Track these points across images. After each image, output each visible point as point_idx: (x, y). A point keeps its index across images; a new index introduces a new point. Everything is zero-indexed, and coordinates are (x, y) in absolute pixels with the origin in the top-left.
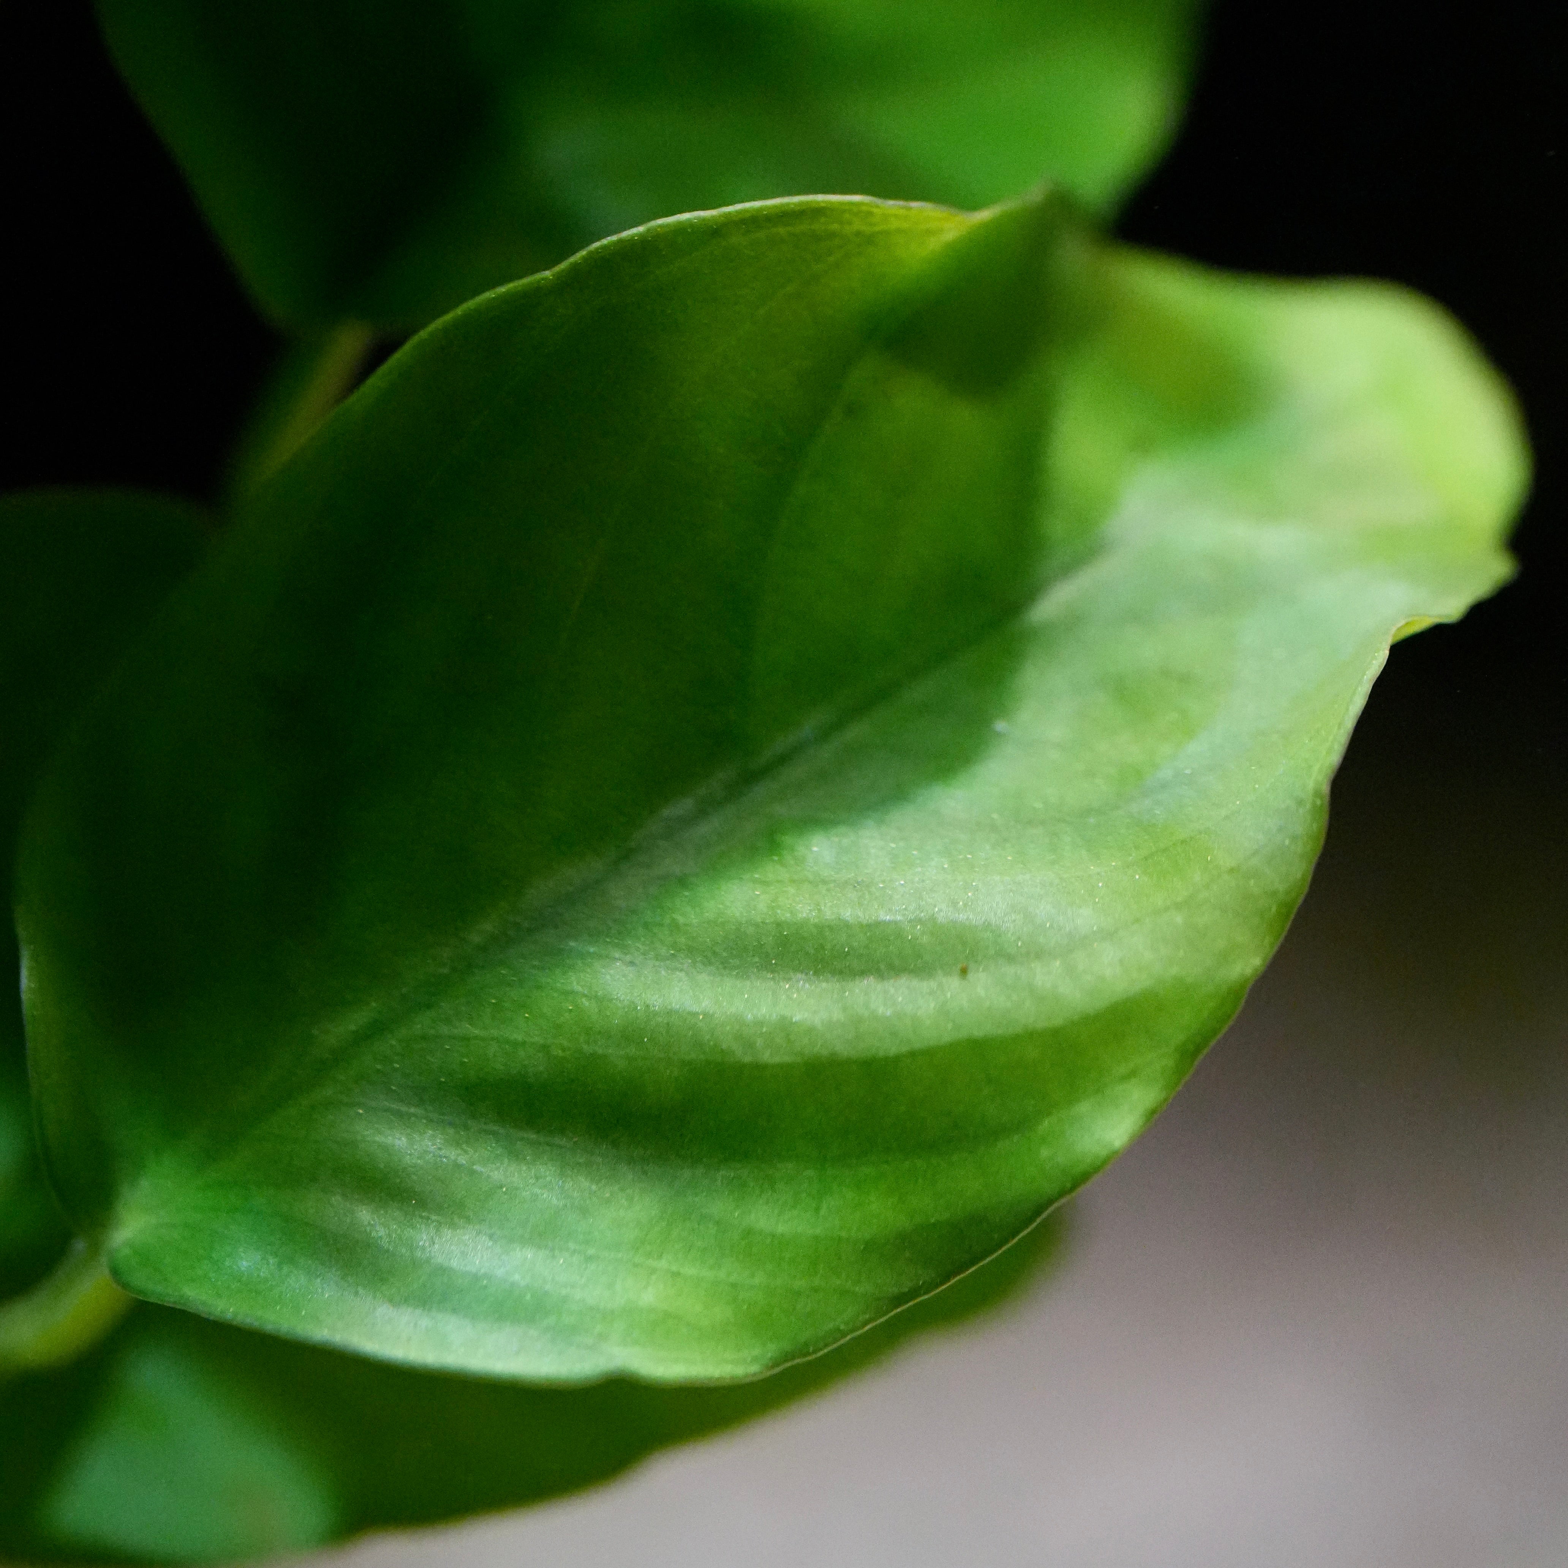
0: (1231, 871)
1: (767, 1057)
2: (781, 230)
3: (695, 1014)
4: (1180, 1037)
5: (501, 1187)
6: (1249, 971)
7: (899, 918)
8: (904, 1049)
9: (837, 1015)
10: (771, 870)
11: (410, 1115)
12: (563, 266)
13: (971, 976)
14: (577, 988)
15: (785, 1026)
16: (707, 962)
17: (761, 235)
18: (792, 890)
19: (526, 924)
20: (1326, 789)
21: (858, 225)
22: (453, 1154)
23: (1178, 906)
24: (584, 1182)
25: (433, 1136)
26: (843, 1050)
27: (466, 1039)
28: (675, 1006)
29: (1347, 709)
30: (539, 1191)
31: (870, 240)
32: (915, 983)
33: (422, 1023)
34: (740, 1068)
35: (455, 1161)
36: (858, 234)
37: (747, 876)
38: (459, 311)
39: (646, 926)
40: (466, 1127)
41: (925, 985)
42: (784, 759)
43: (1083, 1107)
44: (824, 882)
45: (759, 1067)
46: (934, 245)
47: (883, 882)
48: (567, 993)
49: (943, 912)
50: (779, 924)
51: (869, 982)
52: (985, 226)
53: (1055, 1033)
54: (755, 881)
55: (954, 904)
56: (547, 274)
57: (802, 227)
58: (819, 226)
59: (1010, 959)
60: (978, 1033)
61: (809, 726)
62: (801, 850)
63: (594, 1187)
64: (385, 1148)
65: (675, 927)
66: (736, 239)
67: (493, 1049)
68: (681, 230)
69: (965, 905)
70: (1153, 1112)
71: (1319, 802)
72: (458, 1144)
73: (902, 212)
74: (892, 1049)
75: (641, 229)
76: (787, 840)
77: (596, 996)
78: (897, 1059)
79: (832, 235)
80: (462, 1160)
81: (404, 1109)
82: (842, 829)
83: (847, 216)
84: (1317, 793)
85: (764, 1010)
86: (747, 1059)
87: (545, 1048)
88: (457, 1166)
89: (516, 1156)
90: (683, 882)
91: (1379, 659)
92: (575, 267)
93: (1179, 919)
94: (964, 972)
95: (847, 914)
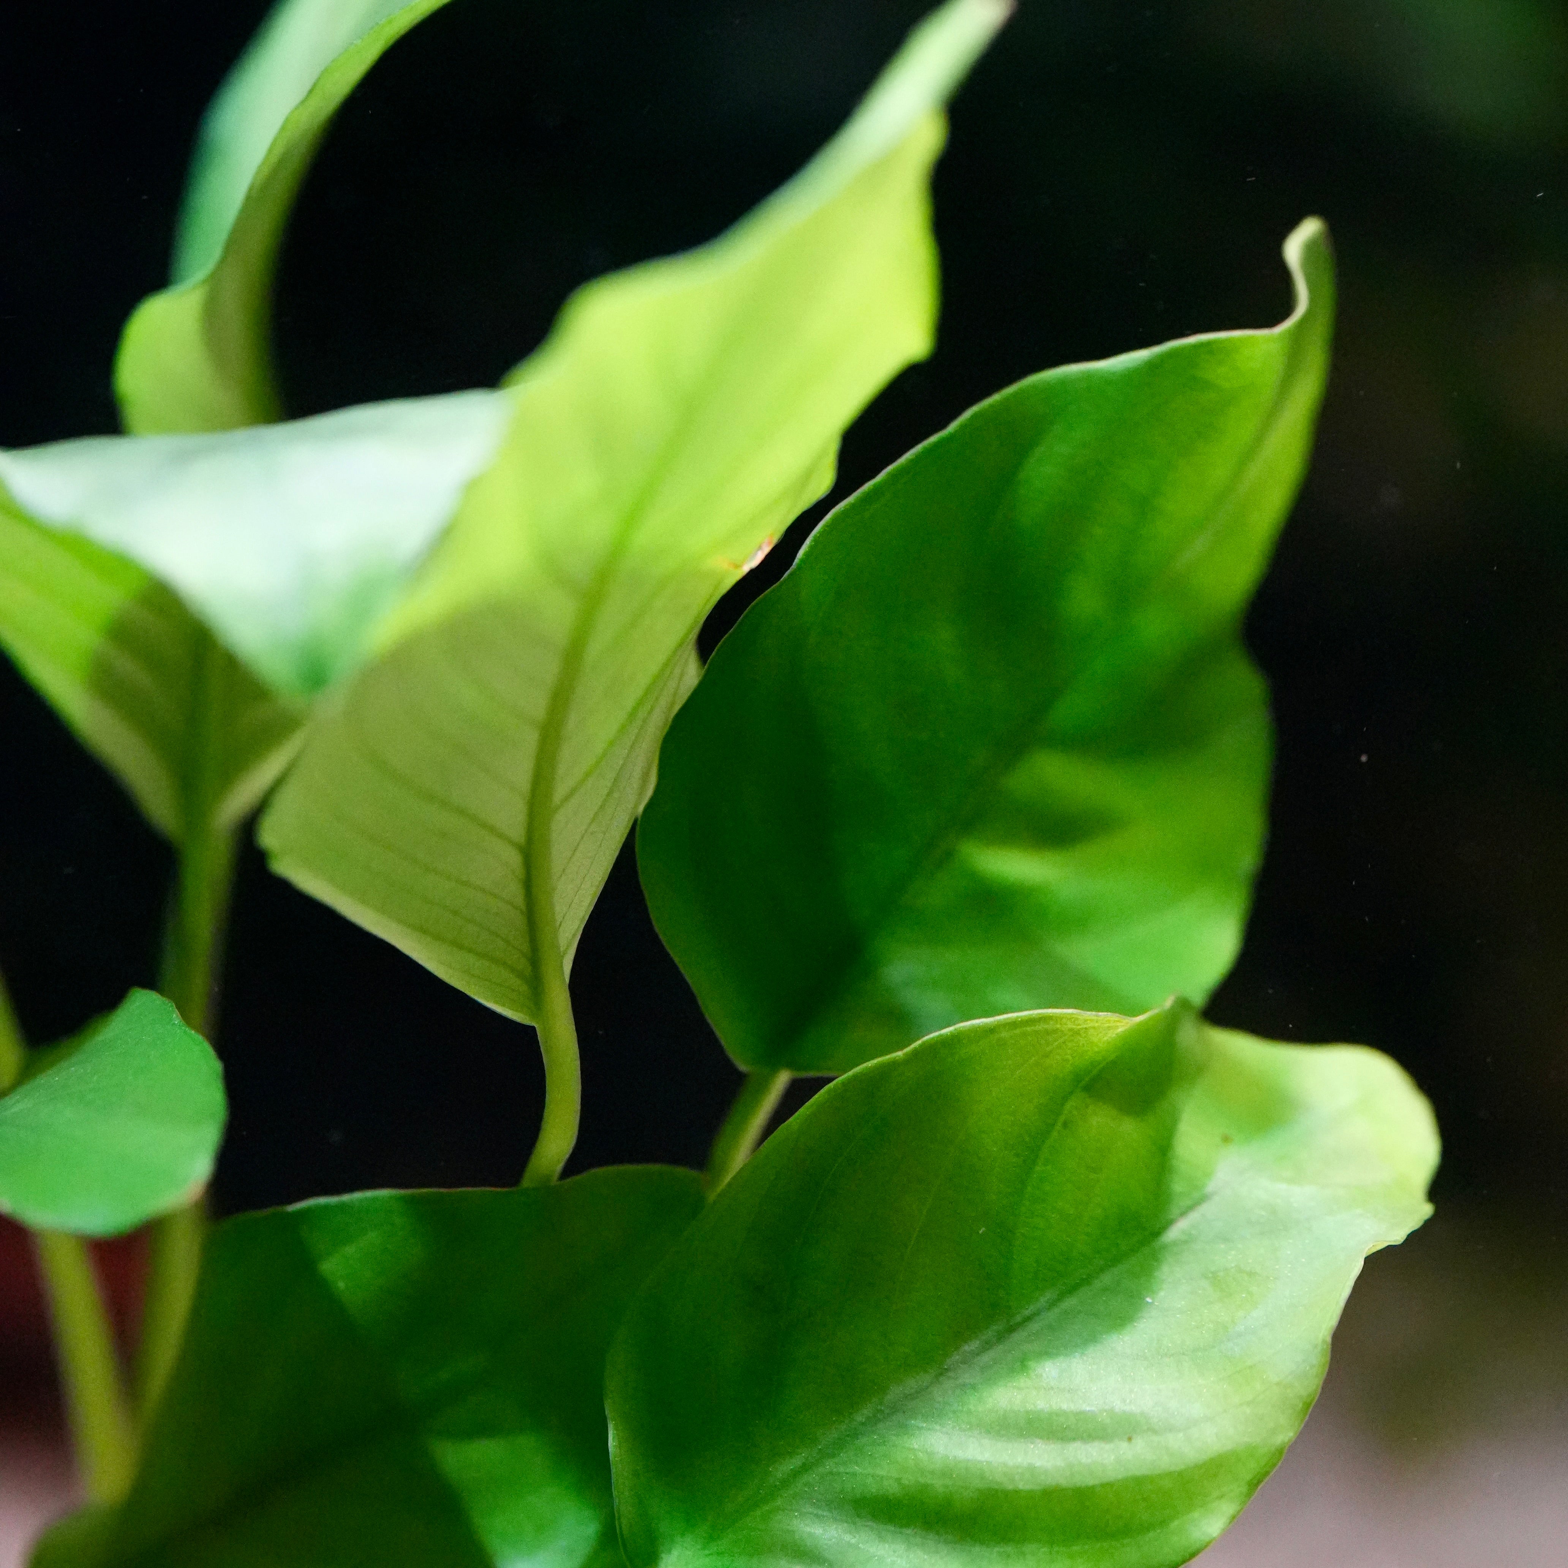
0: (1278, 1384)
1: (1021, 1486)
2: (1028, 1029)
3: (980, 1462)
4: (1248, 1477)
5: (875, 1557)
6: (1286, 1439)
7: (1093, 1408)
8: (1097, 1482)
9: (1060, 1463)
10: (1022, 1381)
11: (824, 1516)
12: (908, 1050)
13: (1133, 1441)
14: (916, 1447)
15: (1031, 1469)
16: (988, 1432)
17: (1018, 1031)
18: (1034, 1393)
19: (887, 1411)
20: (1329, 1339)
21: (1070, 1025)
22: (847, 1537)
23: (1248, 1403)
24: (920, 1553)
25: (836, 1528)
26: (1063, 1483)
27: (854, 1474)
28: (970, 1457)
29: (1340, 1295)
30: (896, 1559)
31: (1077, 1033)
32: (1103, 1445)
33: (829, 1465)
34: (1006, 1493)
35: (849, 1542)
36: (1071, 1030)
37: (1010, 1384)
38: (850, 1073)
39: (954, 1412)
40: (854, 1523)
41: (1108, 1447)
42: (1028, 1319)
43: (1196, 1514)
44: (1052, 1388)
45: (1017, 1492)
46: (1112, 1035)
47: (1085, 1389)
48: (909, 1449)
49: (1119, 1406)
50: (1027, 1412)
51: (1077, 1444)
52: (1140, 1024)
53: (1180, 1474)
54: (1014, 1387)
55: (1124, 1401)
56: (899, 1054)
57: (1039, 1027)
58: (1050, 1026)
59: (1155, 1432)
60: (1138, 1473)
61: (1043, 1301)
62: (1039, 1370)
63: (926, 1557)
64: (810, 1534)
65: (969, 1412)
66: (1004, 1034)
67: (870, 1480)
68: (975, 1030)
69: (1130, 1402)
70: (1234, 1517)
71: (1325, 1347)
72: (850, 1533)
73: (1095, 1018)
74: (1091, 1482)
75: (951, 1029)
76: (1032, 1364)
77: (926, 1452)
78: (1093, 1487)
79: (1055, 1031)
80: (853, 1541)
81: (820, 1512)
82: (1061, 1358)
83: (1064, 1020)
84: (1324, 1341)
85: (1019, 1460)
86: (1011, 1487)
87: (898, 1480)
88: (849, 1544)
89: (881, 1539)
90: (974, 1387)
91: (1358, 1266)
92: (915, 1049)
93: (1248, 1411)
94: (1130, 1439)
95: (1065, 1406)
